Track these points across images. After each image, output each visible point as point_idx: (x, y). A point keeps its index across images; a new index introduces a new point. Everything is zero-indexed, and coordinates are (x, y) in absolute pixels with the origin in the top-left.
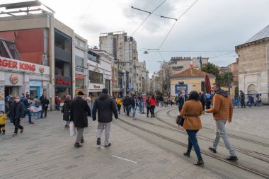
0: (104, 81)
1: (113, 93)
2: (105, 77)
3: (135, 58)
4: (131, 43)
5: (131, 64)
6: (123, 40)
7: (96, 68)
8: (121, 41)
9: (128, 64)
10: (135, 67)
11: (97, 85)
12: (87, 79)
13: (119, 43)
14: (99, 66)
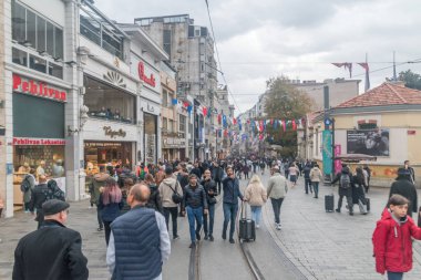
0: (140, 117)
1: (164, 150)
2: (141, 104)
3: (210, 76)
4: (203, 40)
5: (202, 87)
6: (184, 35)
7: (115, 71)
8: (180, 35)
9: (197, 88)
10: (211, 95)
11: (115, 126)
12: (77, 103)
13: (177, 40)
14: (123, 67)
